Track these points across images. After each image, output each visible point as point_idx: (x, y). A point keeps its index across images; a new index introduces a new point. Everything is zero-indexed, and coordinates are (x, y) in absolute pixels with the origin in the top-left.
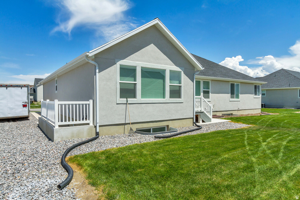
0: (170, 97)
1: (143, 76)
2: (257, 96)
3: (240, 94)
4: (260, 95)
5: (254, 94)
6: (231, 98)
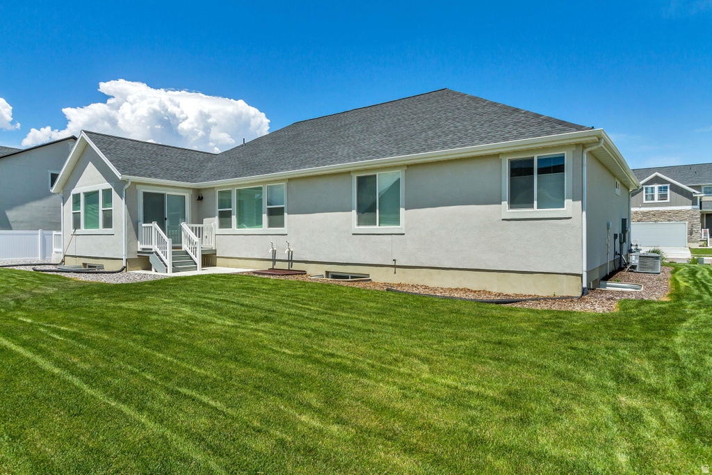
2: (535, 211)
3: (402, 210)
4: (568, 202)
5: (505, 204)
6: (359, 225)
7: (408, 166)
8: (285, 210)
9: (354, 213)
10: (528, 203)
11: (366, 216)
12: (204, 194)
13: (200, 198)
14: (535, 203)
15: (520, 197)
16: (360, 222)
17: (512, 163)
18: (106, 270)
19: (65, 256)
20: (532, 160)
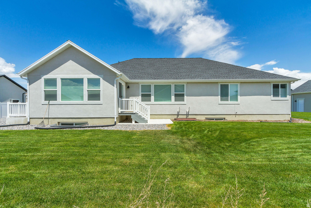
0: (89, 100)
1: (63, 85)
2: (280, 98)
3: (239, 97)
4: (288, 96)
5: (272, 96)
6: (221, 101)
7: (241, 82)
8: (185, 95)
9: (219, 97)
10: (278, 96)
11: (224, 98)
12: (130, 85)
13: (128, 87)
14: (280, 96)
15: (276, 94)
16: (221, 100)
17: (274, 85)
18: (89, 125)
19: (30, 118)
20: (279, 85)
